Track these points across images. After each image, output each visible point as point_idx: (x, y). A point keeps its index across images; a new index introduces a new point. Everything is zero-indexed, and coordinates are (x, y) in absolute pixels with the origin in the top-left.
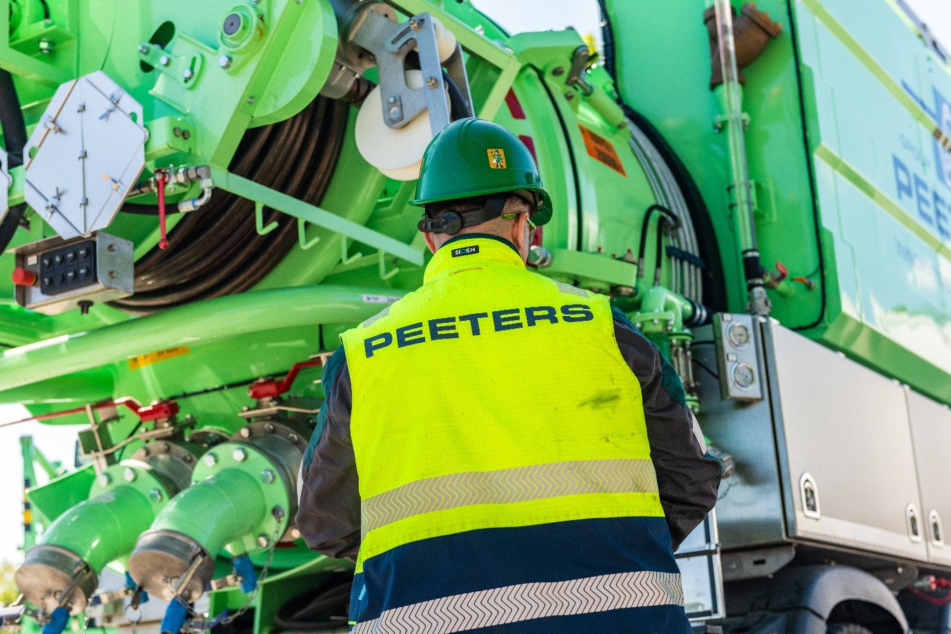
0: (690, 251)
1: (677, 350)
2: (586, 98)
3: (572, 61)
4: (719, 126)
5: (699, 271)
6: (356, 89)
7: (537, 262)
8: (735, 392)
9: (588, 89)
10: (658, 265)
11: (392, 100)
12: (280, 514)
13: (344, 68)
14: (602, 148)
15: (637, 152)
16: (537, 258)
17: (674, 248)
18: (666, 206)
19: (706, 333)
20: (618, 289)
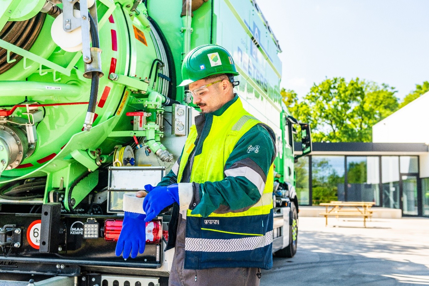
0: (166, 75)
1: (159, 115)
2: (137, 16)
3: (134, 3)
4: (182, 31)
5: (168, 82)
6: (52, 9)
7: (113, 79)
8: (177, 132)
9: (138, 13)
10: (155, 81)
11: (67, 21)
12: (4, 162)
13: (49, 2)
14: (140, 36)
15: (152, 36)
16: (113, 78)
17: (161, 74)
18: (160, 59)
19: (169, 109)
20: (141, 91)
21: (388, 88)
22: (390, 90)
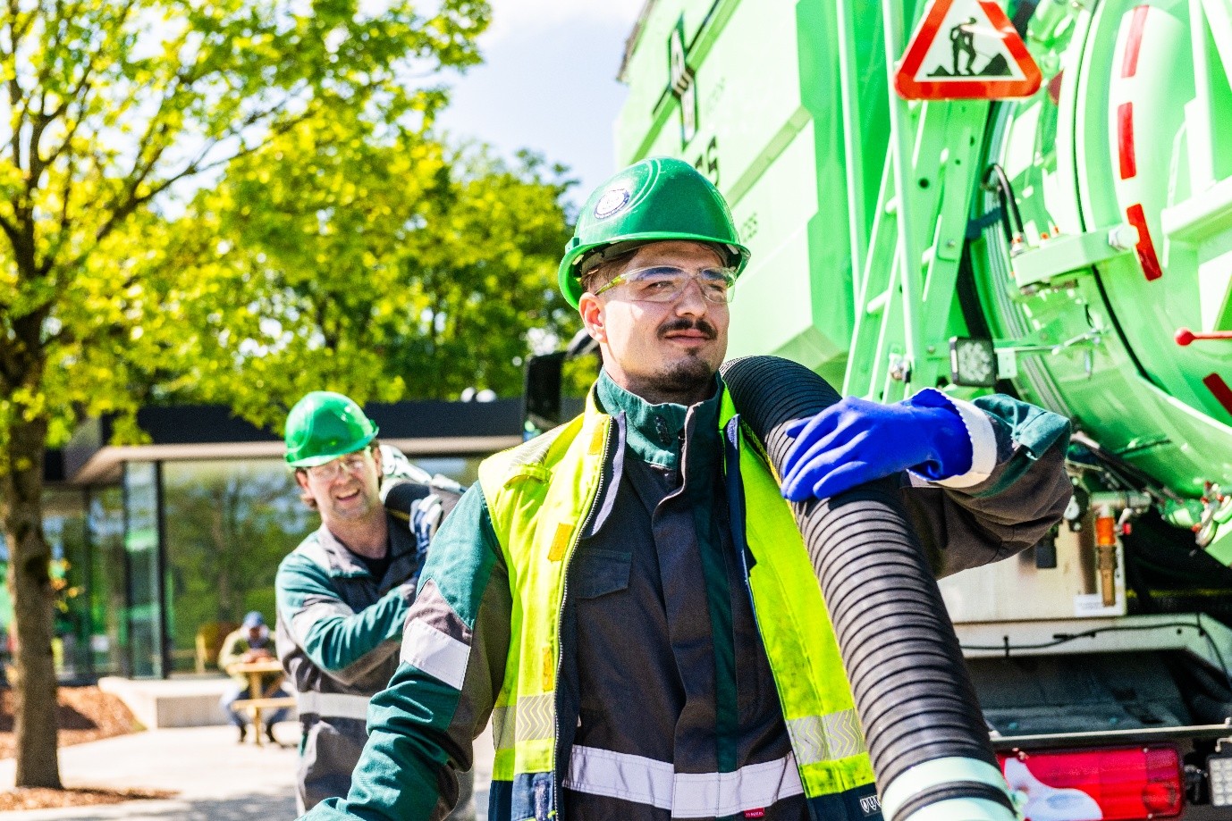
21: (540, 169)
22: (548, 177)
